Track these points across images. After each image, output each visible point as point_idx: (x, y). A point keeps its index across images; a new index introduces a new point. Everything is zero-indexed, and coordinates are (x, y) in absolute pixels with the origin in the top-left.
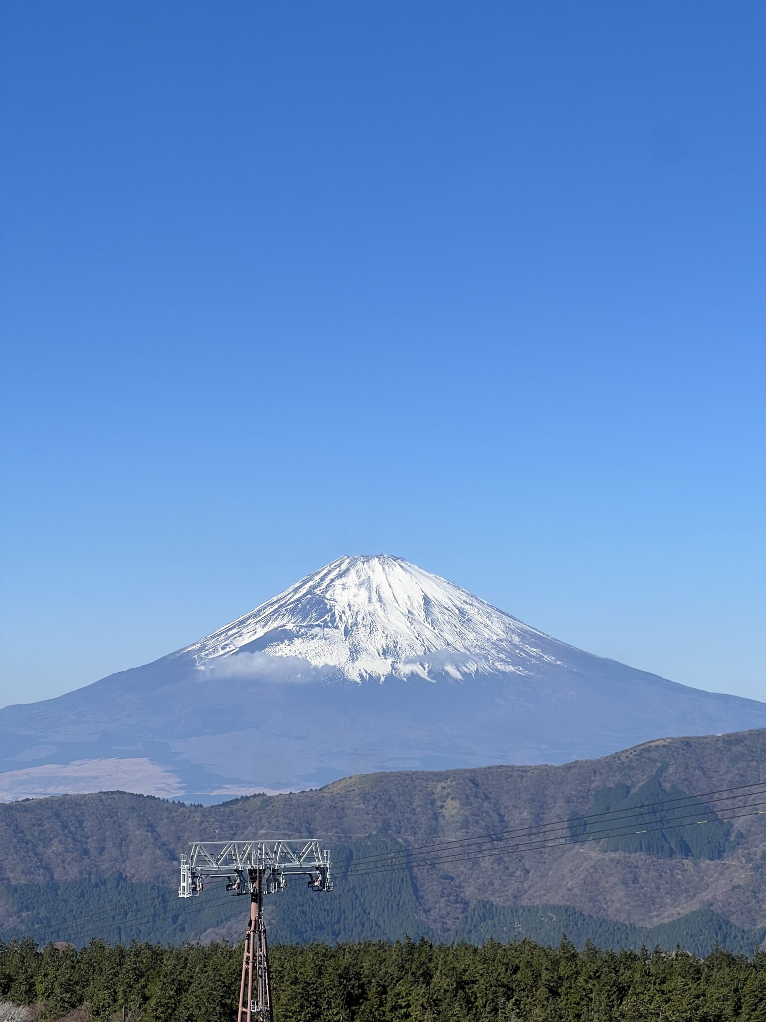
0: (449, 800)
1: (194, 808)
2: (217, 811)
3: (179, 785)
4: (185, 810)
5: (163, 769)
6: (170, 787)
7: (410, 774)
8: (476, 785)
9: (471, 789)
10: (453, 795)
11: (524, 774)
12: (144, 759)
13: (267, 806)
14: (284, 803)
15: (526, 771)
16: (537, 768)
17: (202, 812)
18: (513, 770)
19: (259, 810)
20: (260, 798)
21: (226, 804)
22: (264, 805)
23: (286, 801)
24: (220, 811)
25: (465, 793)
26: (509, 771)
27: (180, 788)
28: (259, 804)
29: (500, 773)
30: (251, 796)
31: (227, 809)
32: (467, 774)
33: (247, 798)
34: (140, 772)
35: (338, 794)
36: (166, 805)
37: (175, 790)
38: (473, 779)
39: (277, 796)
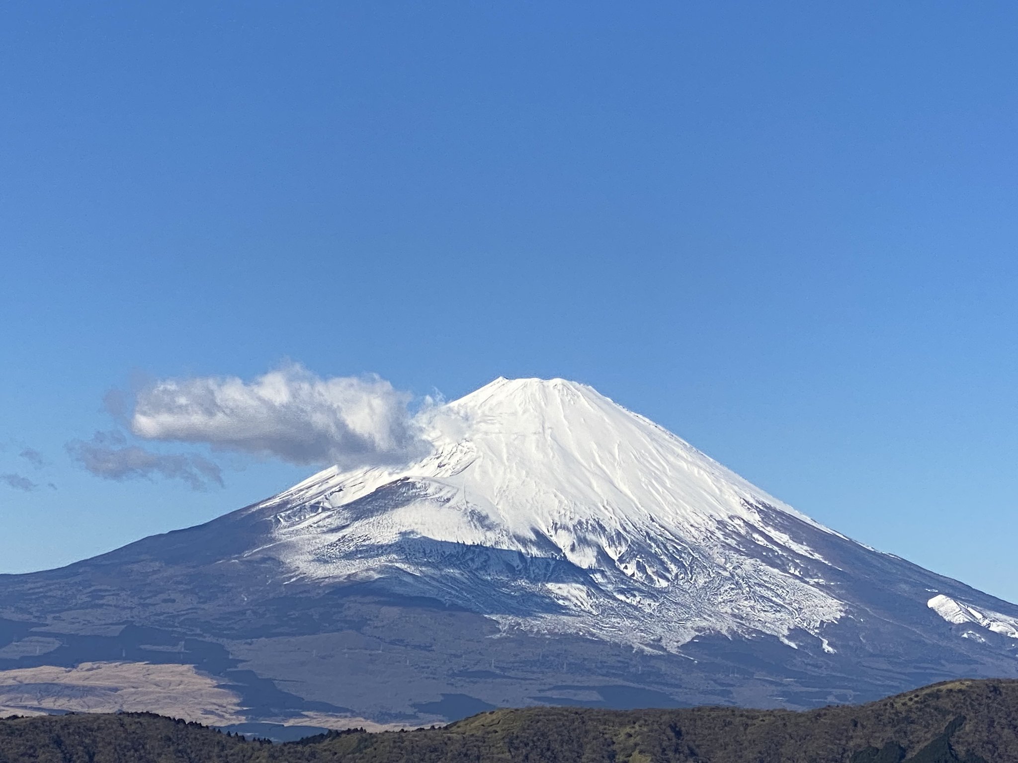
0: (636, 753)
1: (257, 744)
2: (292, 750)
3: (238, 708)
4: (245, 746)
5: (215, 682)
6: (224, 709)
7: (580, 711)
8: (678, 734)
9: (669, 739)
10: (643, 747)
11: (749, 722)
12: (186, 667)
13: (366, 747)
14: (392, 745)
15: (753, 718)
16: (771, 713)
17: (269, 750)
18: (734, 715)
19: (353, 753)
20: (356, 736)
21: (304, 742)
22: (362, 746)
23: (394, 742)
24: (296, 752)
25: (661, 745)
26: (727, 716)
27: (237, 713)
28: (355, 745)
29: (714, 719)
30: (343, 732)
31: (307, 750)
32: (665, 718)
33: (338, 734)
34: (179, 685)
35: (473, 735)
36: (218, 738)
37: (231, 714)
38: (673, 724)
39: (382, 734)
